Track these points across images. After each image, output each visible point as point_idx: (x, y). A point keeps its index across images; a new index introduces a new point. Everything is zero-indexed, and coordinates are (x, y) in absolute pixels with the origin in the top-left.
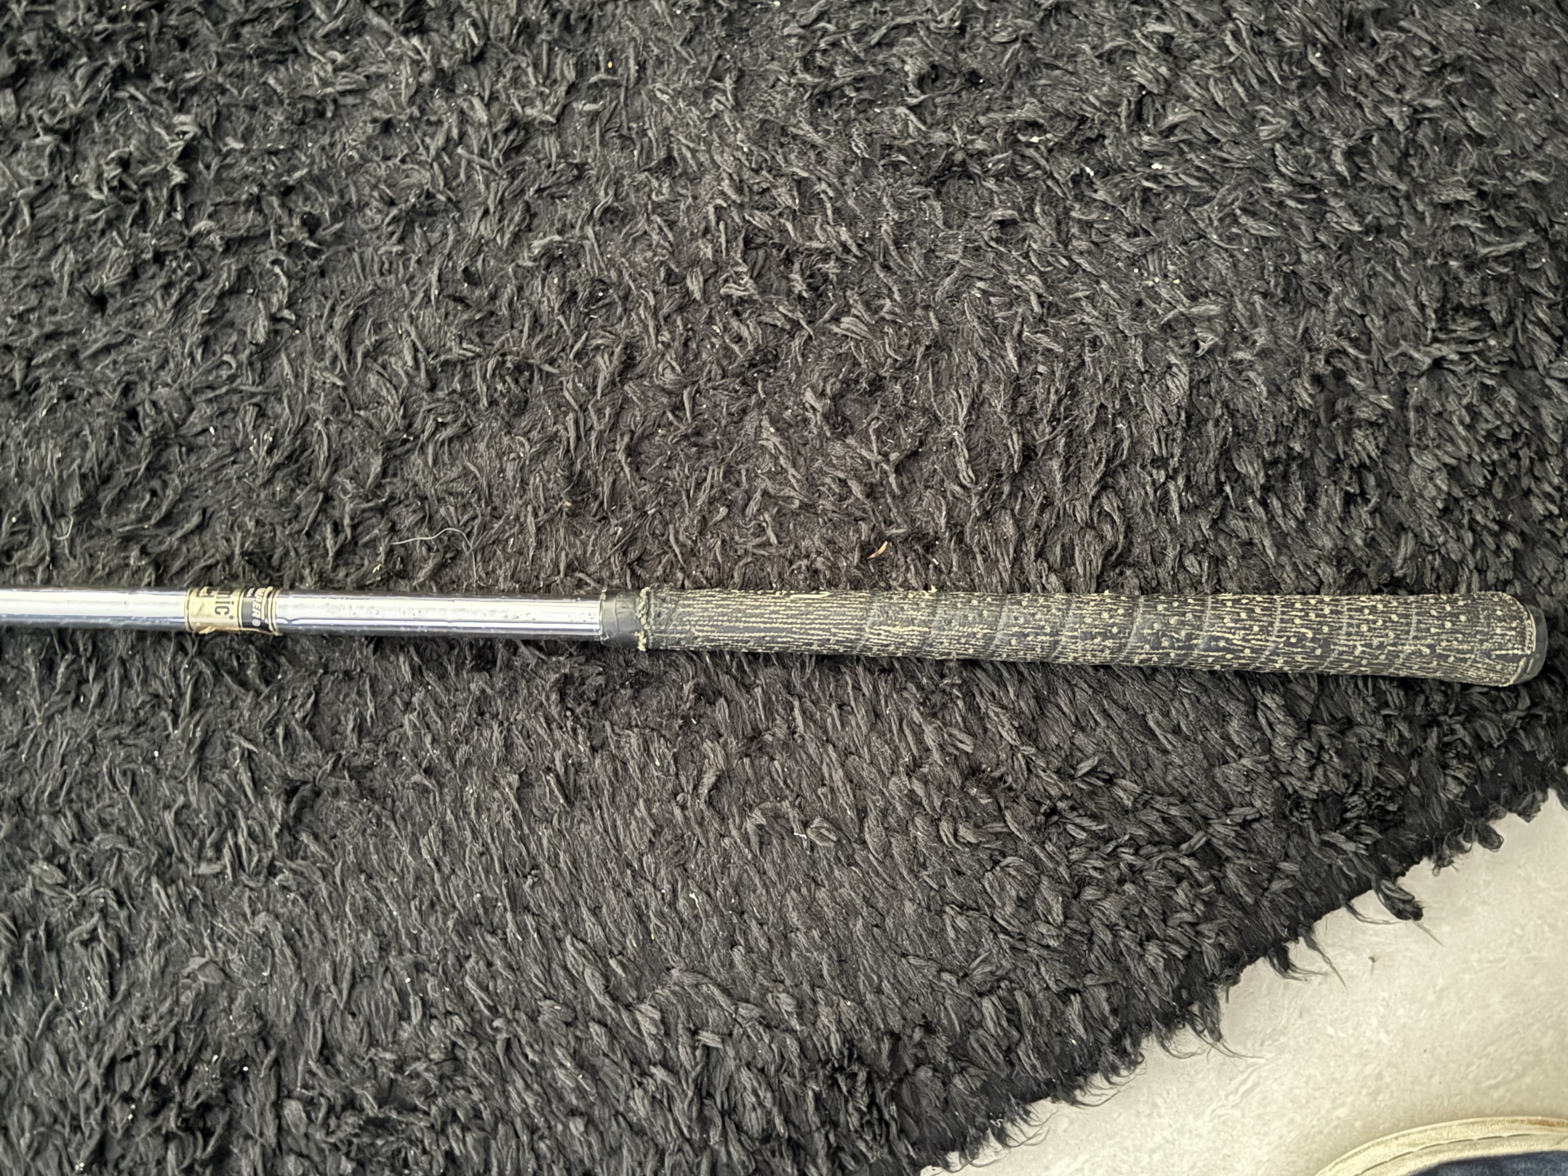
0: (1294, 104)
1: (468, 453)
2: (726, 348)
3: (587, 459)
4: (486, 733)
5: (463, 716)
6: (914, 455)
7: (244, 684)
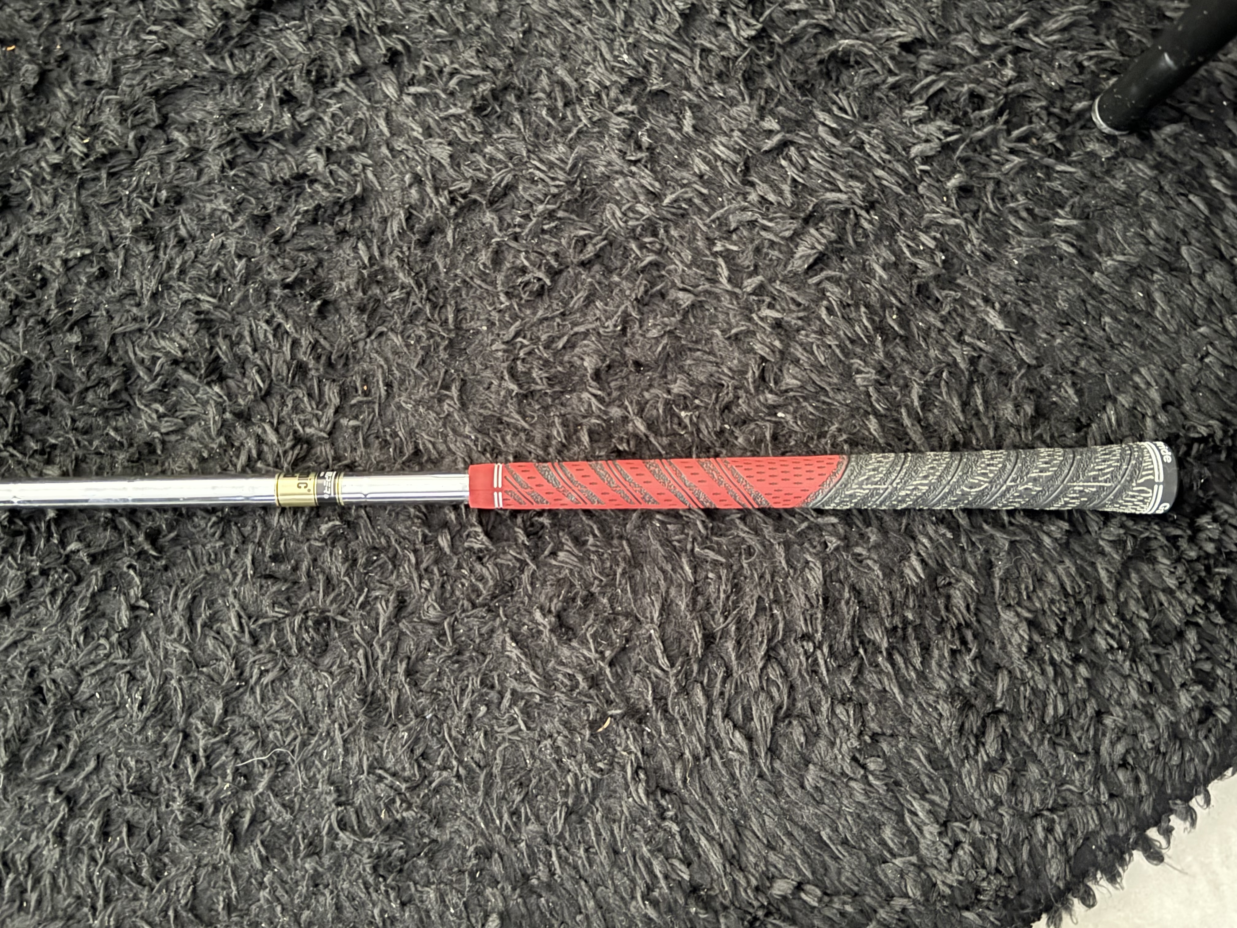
0: (880, 355)
1: (286, 688)
2: (472, 585)
3: (376, 681)
4: (321, 899)
5: (302, 888)
6: (624, 649)
7: (140, 882)
